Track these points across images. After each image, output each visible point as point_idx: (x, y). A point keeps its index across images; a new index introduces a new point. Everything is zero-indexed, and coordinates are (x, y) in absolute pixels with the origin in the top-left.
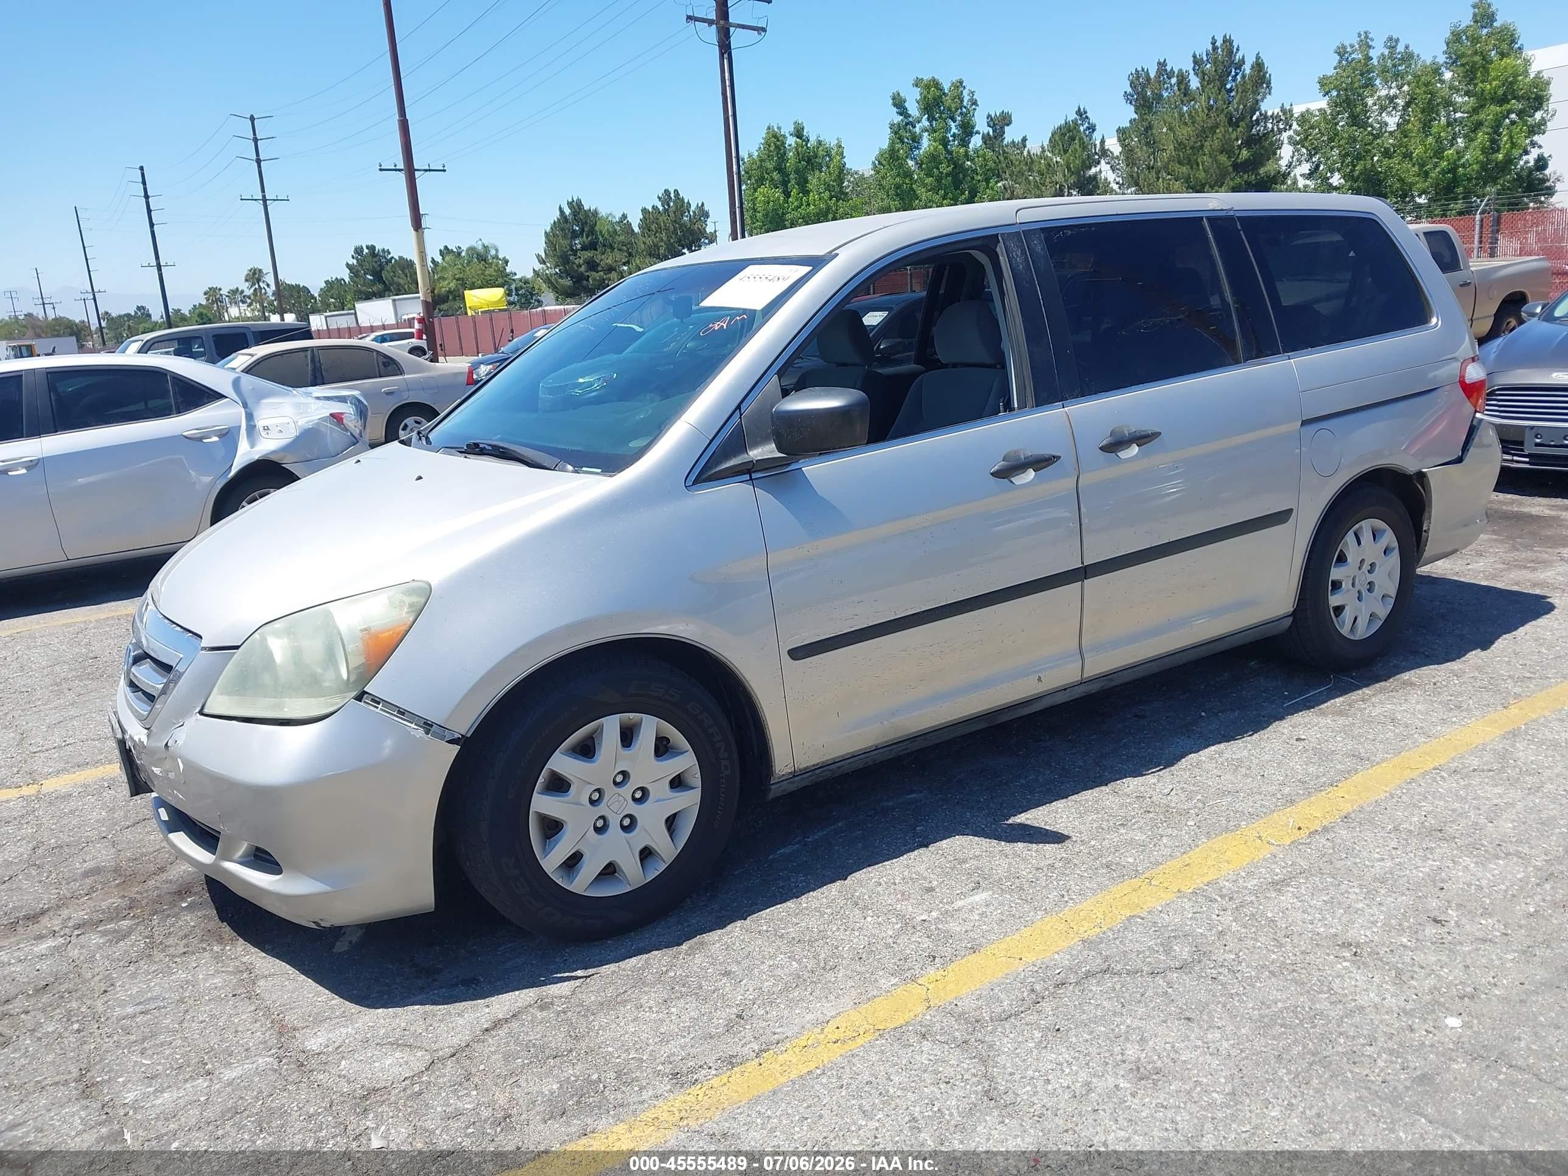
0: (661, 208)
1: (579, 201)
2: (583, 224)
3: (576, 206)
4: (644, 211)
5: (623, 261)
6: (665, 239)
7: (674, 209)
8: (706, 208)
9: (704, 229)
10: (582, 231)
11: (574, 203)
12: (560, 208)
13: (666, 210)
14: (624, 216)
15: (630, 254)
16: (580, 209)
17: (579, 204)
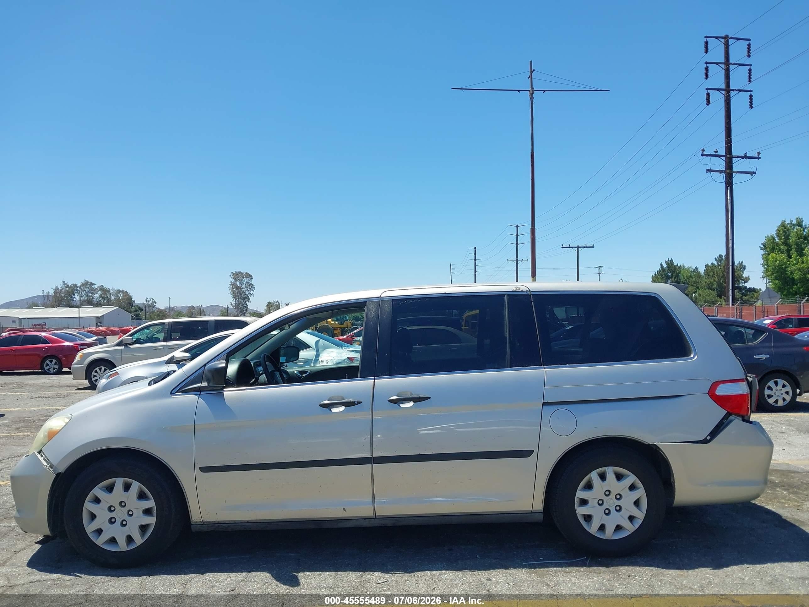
0: (716, 264)
1: (672, 260)
2: (673, 272)
3: (670, 263)
4: (707, 266)
5: (693, 291)
6: (717, 280)
7: (724, 264)
8: (744, 264)
9: (742, 275)
10: (672, 276)
11: (669, 262)
12: (661, 264)
13: (719, 265)
14: (697, 268)
15: (698, 288)
16: (672, 265)
17: (672, 262)
